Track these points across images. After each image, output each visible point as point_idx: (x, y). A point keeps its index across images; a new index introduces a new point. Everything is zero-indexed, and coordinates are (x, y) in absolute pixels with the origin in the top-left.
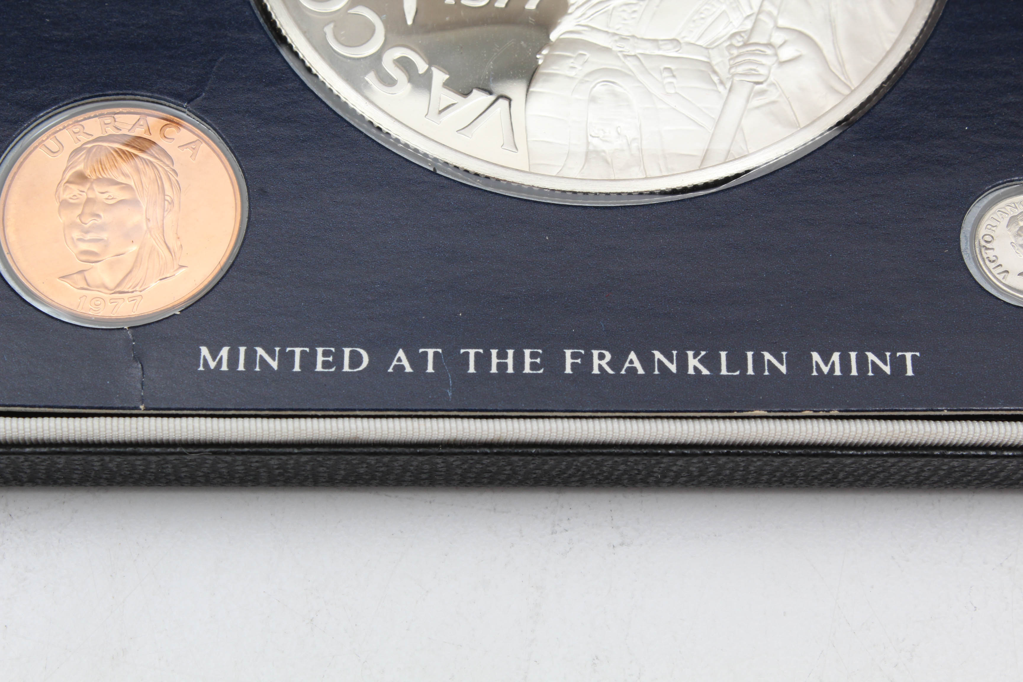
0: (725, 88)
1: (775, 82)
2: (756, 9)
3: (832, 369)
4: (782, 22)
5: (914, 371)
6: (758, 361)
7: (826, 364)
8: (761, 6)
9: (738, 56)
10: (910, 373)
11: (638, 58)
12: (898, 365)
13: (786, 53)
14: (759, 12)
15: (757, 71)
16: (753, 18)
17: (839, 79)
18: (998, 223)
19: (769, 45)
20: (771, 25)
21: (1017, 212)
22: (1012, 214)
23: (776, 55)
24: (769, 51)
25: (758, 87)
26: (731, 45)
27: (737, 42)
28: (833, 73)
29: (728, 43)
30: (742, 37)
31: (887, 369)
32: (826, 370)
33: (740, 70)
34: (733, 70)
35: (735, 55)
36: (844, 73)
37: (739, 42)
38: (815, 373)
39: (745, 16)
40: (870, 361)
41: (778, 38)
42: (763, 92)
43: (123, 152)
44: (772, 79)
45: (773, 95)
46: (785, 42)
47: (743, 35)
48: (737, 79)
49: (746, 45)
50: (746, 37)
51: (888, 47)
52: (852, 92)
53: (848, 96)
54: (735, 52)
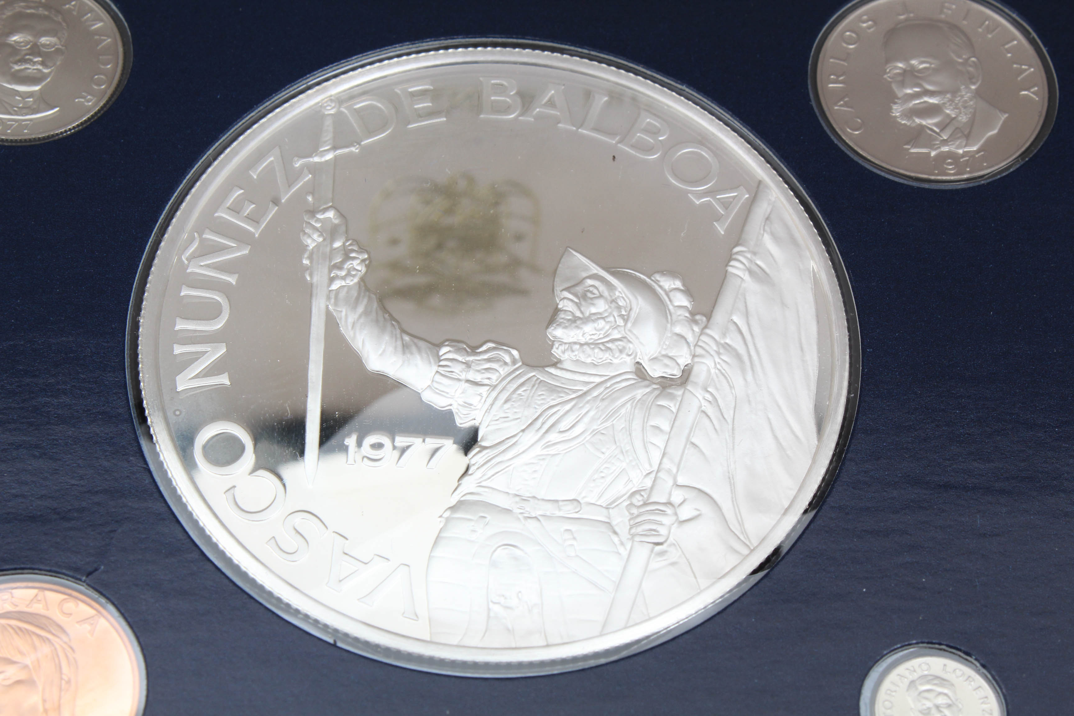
0: (626, 549)
1: (675, 542)
2: (655, 467)
4: (680, 481)
8: (660, 464)
9: (638, 516)
11: (538, 520)
13: (686, 512)
14: (659, 470)
15: (658, 532)
16: (653, 475)
17: (739, 538)
18: (898, 688)
19: (669, 504)
20: (671, 482)
21: (916, 676)
22: (911, 678)
23: (676, 514)
24: (669, 511)
25: (658, 548)
26: (631, 504)
27: (637, 500)
28: (733, 532)
29: (628, 502)
30: (642, 496)
33: (639, 530)
34: (633, 531)
35: (635, 515)
36: (744, 532)
37: (639, 501)
39: (645, 474)
41: (677, 496)
42: (662, 553)
43: (20, 629)
44: (671, 539)
45: (674, 555)
46: (684, 501)
47: (643, 493)
48: (637, 539)
49: (645, 504)
50: (645, 496)
51: (786, 505)
52: (752, 551)
53: (747, 555)
54: (635, 511)
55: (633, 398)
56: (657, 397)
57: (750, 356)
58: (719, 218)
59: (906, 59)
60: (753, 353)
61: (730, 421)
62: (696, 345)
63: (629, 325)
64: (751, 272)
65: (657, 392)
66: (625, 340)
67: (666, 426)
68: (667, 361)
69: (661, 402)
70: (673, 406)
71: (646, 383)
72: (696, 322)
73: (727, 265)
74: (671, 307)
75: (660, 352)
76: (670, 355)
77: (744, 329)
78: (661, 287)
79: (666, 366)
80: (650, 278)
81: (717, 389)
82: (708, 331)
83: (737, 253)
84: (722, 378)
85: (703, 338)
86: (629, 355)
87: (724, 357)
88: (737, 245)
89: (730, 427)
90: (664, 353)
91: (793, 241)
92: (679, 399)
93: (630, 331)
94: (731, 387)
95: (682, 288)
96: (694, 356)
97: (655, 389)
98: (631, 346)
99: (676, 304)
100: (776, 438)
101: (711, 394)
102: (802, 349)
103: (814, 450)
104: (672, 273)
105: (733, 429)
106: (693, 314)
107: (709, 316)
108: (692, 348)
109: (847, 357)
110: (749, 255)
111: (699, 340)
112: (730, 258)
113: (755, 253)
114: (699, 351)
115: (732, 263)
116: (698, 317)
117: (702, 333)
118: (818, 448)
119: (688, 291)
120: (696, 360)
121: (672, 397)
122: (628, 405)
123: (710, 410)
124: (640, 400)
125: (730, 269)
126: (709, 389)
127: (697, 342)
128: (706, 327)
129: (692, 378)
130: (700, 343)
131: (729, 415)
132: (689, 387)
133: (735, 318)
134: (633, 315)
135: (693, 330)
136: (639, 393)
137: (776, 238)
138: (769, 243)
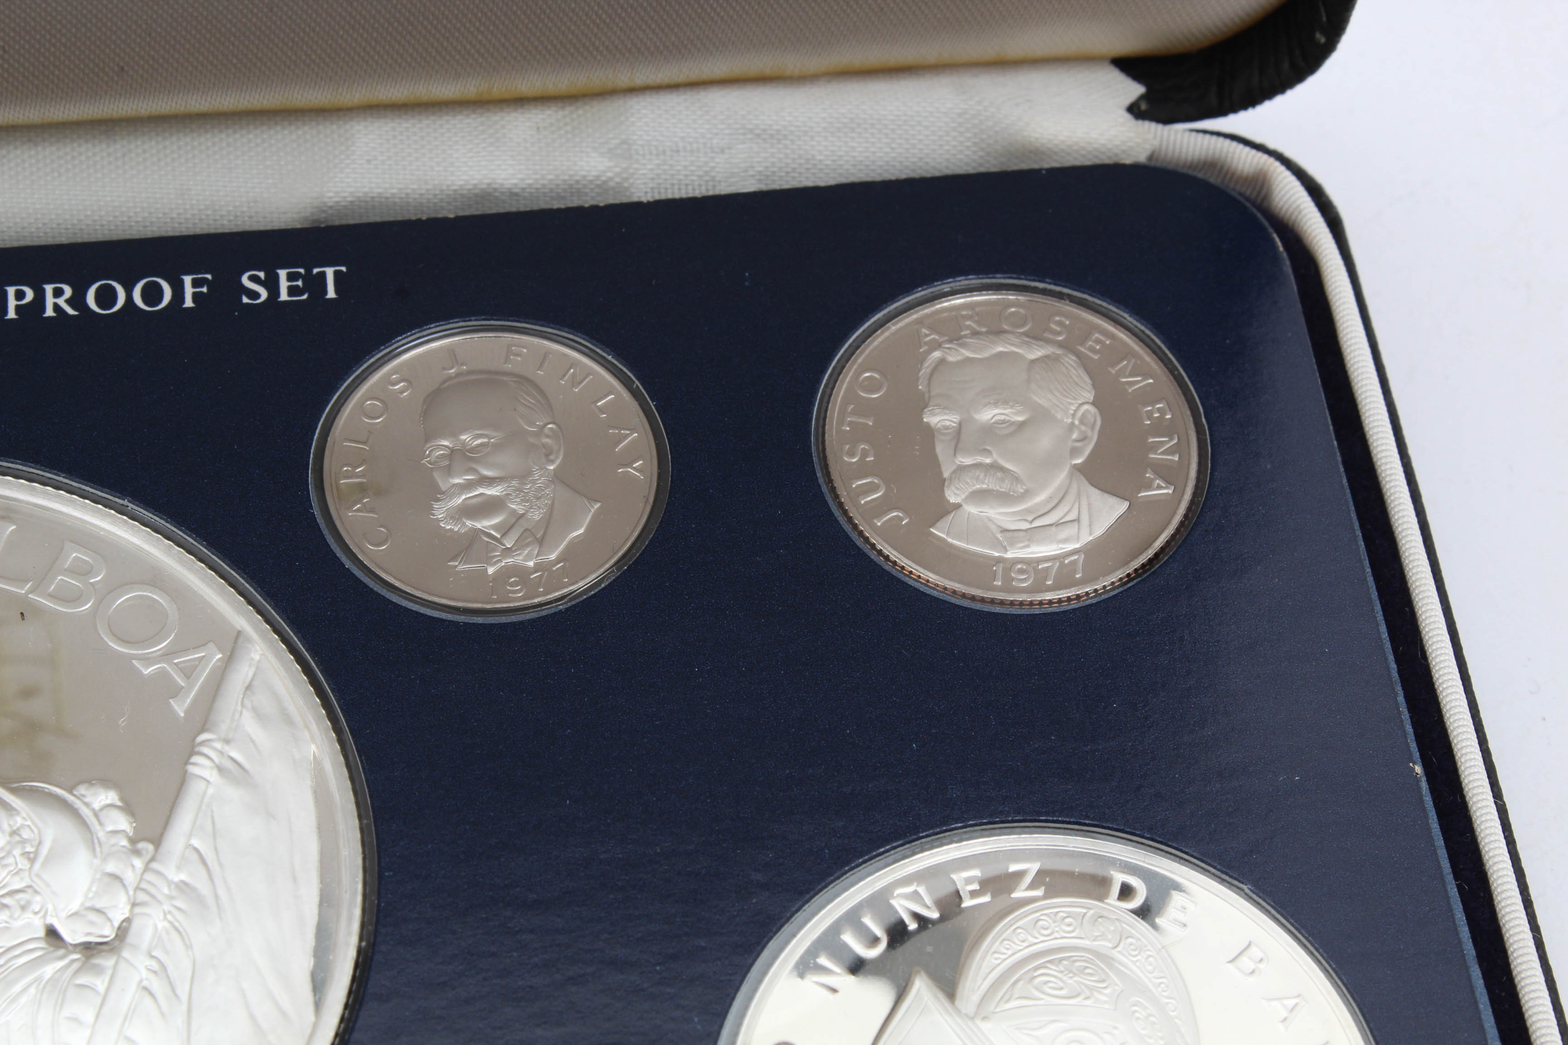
55: (38, 979)
56: (77, 972)
57: (217, 897)
58: (176, 692)
59: (454, 434)
60: (221, 892)
61: (184, 997)
62: (137, 888)
63: (37, 865)
64: (220, 769)
65: (76, 966)
66: (30, 890)
67: (88, 1016)
68: (93, 916)
69: (82, 980)
70: (100, 984)
71: (61, 952)
72: (137, 853)
73: (187, 763)
74: (101, 835)
75: (82, 905)
76: (98, 905)
77: (210, 857)
78: (87, 805)
79: (92, 923)
80: (70, 791)
81: (167, 952)
82: (154, 865)
83: (202, 743)
84: (174, 935)
85: (149, 876)
86: (36, 913)
87: (179, 903)
88: (203, 730)
89: (184, 1007)
90: (88, 904)
91: (288, 720)
92: (109, 972)
93: (38, 876)
94: (189, 947)
95: (119, 804)
96: (134, 905)
97: (73, 961)
98: (38, 898)
99: (110, 828)
100: (252, 1017)
101: (159, 961)
102: (295, 879)
103: (309, 1030)
104: (106, 783)
105: (189, 1010)
106: (133, 841)
107: (157, 842)
108: (131, 893)
109: (360, 887)
110: (218, 745)
111: (141, 879)
112: (192, 751)
113: (227, 741)
114: (142, 897)
115: (195, 759)
116: (141, 845)
117: (146, 869)
118: (315, 1027)
119: (128, 808)
120: (137, 910)
121: (98, 970)
122: (32, 990)
123: (156, 985)
124: (50, 979)
125: (191, 769)
126: (154, 954)
127: (140, 882)
128: (152, 859)
129: (131, 939)
130: (144, 885)
131: (183, 991)
132: (126, 954)
133: (195, 842)
134: (44, 851)
135: (133, 866)
136: (49, 970)
137: (260, 716)
138: (249, 724)
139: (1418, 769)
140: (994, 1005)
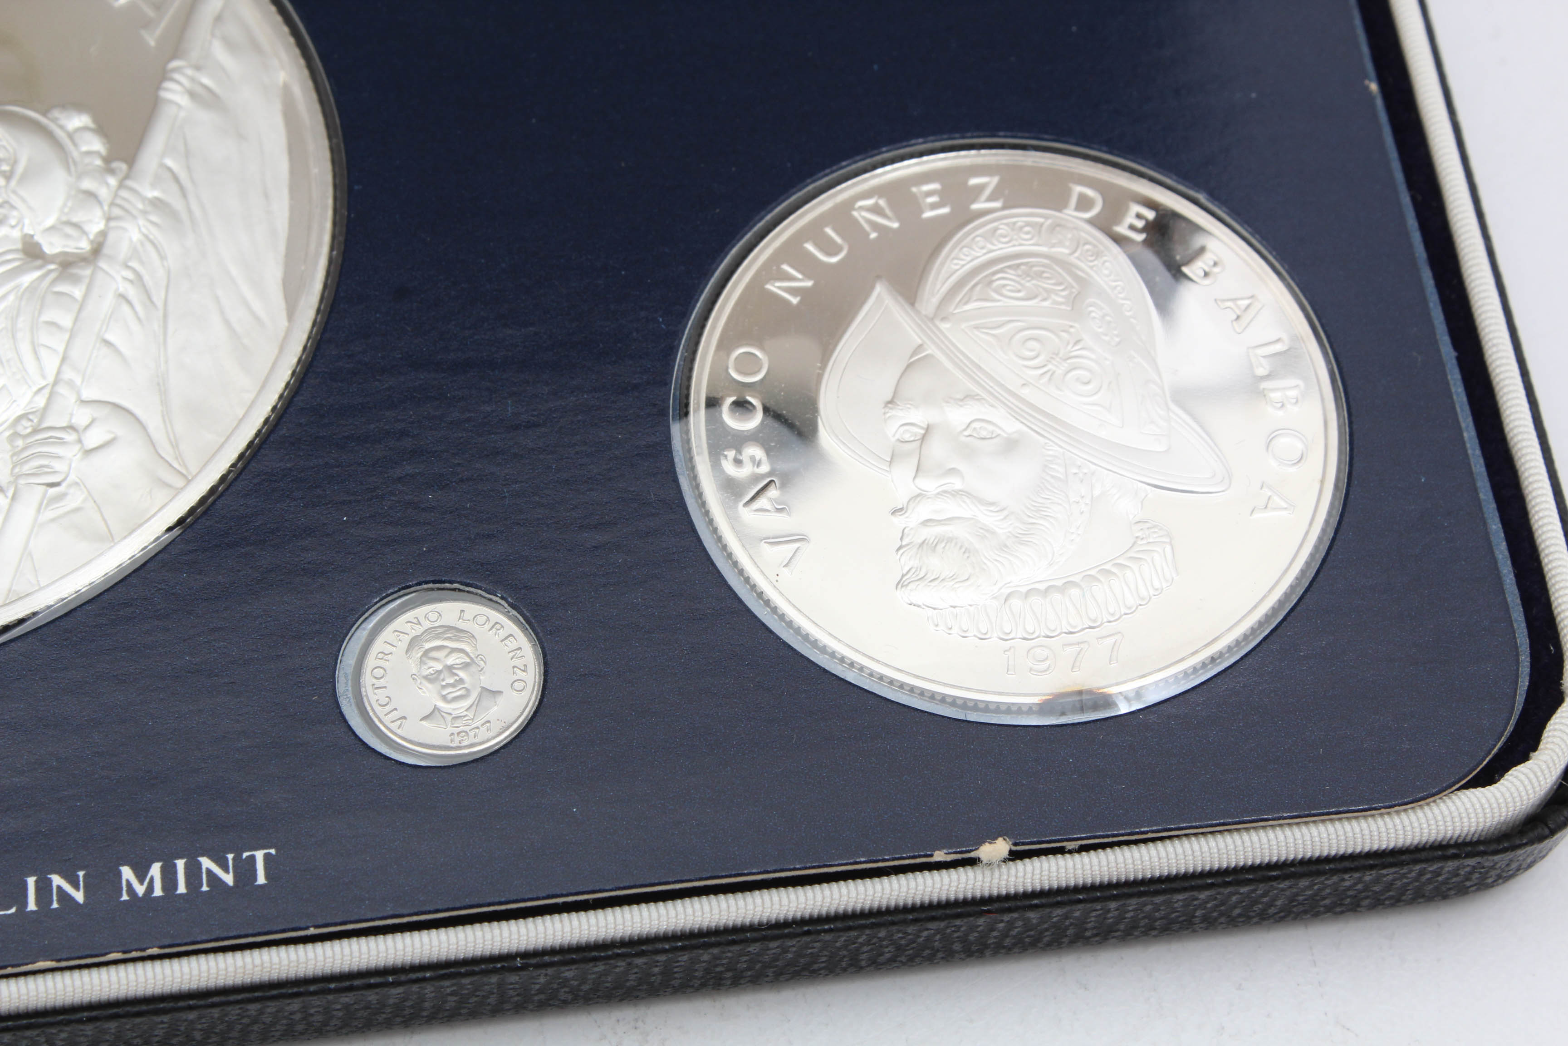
0: (6, 497)
1: (78, 480)
2: (51, 379)
3: (150, 888)
4: (87, 395)
5: (267, 877)
6: (44, 888)
7: (141, 882)
8: (58, 373)
9: (25, 449)
10: (261, 879)
12: (245, 870)
13: (93, 438)
14: (56, 382)
15: (52, 468)
16: (46, 392)
17: (171, 465)
18: (394, 648)
19: (72, 428)
20: (73, 398)
21: (419, 630)
22: (414, 633)
23: (80, 441)
24: (70, 437)
25: (53, 491)
26: (16, 435)
27: (25, 427)
28: (162, 458)
29: (11, 432)
30: (31, 420)
31: (229, 879)
32: (140, 890)
33: (26, 468)
34: (17, 470)
35: (20, 448)
36: (179, 456)
37: (26, 428)
38: (125, 897)
39: (35, 389)
40: (204, 871)
41: (82, 417)
42: (62, 497)
44: (72, 477)
45: (76, 499)
46: (93, 421)
47: (31, 417)
48: (22, 481)
49: (35, 431)
50: (36, 421)
51: (241, 412)
52: (189, 482)
53: (183, 489)
54: (20, 443)
55: (18, 287)
56: (54, 282)
57: (190, 211)
58: (147, 24)
60: (195, 207)
61: (160, 304)
62: (112, 204)
63: (13, 183)
64: (192, 95)
65: (53, 276)
66: (7, 206)
67: (66, 321)
68: (69, 230)
69: (61, 288)
70: (78, 292)
71: (39, 262)
72: (112, 172)
73: (158, 87)
74: (75, 154)
75: (58, 219)
76: (75, 219)
77: (183, 175)
78: (62, 127)
79: (68, 236)
80: (44, 114)
81: (142, 263)
82: (129, 183)
83: (175, 70)
84: (149, 247)
85: (124, 193)
86: (13, 227)
87: (153, 218)
88: (174, 56)
89: (161, 313)
90: (64, 219)
91: (256, 47)
92: (87, 281)
93: (14, 192)
94: (162, 257)
95: (93, 126)
96: (109, 219)
97: (51, 271)
98: (15, 213)
99: (84, 148)
100: (227, 323)
101: (134, 271)
102: (266, 196)
103: (282, 334)
104: (79, 107)
105: (165, 316)
106: (107, 160)
107: (131, 160)
108: (106, 208)
109: (330, 202)
110: (190, 72)
111: (116, 195)
112: (164, 76)
113: (198, 68)
114: (116, 211)
115: (168, 85)
116: (115, 165)
117: (121, 185)
118: (288, 332)
119: (101, 129)
120: (113, 224)
121: (76, 280)
122: (11, 297)
123: (132, 292)
124: (28, 287)
125: (164, 94)
126: (130, 264)
127: (114, 198)
128: (127, 177)
129: (106, 250)
130: (118, 201)
131: (158, 298)
132: (102, 264)
133: (169, 162)
134: (20, 169)
135: (107, 184)
136: (28, 279)
137: (230, 45)
138: (219, 52)
139: (1374, 87)
140: (953, 307)
